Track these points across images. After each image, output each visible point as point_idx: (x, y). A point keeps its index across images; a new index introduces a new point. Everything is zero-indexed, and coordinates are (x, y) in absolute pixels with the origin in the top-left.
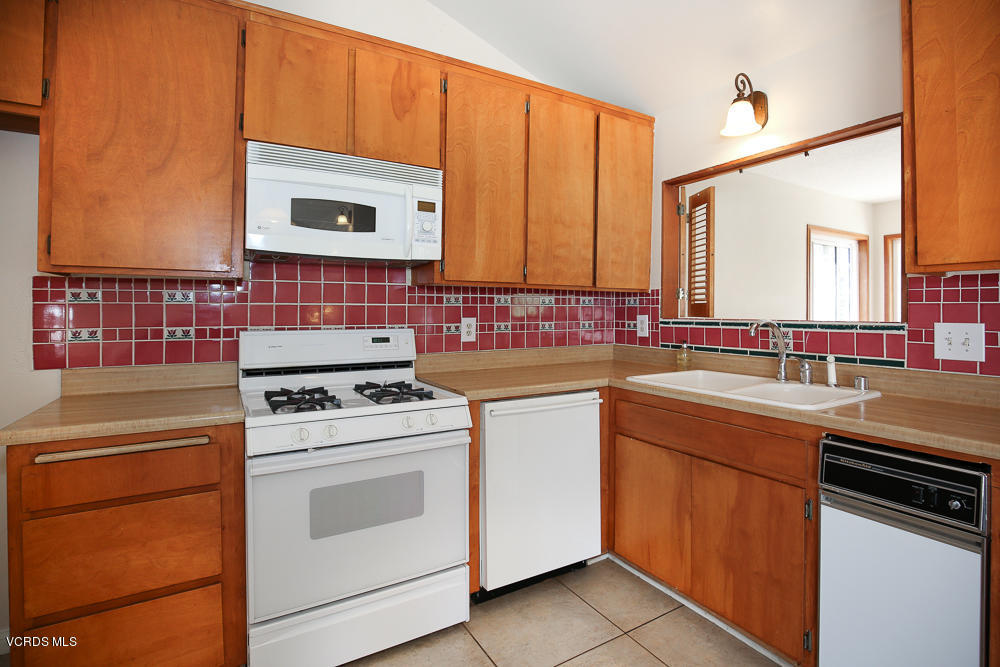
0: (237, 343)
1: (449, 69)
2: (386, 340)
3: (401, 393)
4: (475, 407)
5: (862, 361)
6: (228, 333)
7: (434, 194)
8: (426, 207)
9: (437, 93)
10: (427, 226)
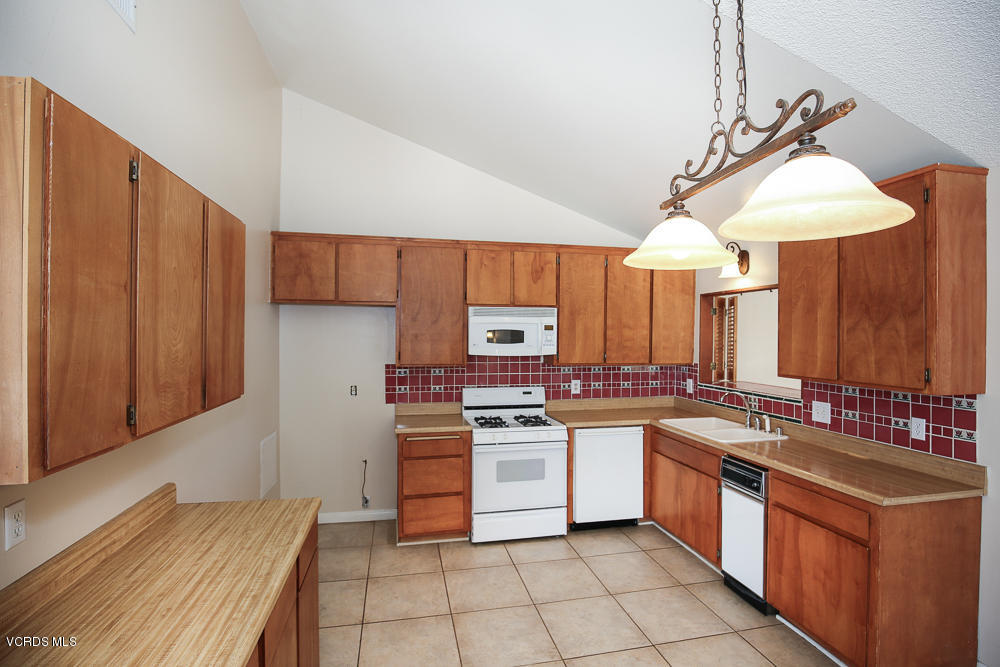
0: (461, 393)
1: (561, 250)
2: (530, 393)
3: (537, 421)
4: (570, 431)
5: (786, 419)
6: (457, 388)
7: (553, 321)
8: (549, 328)
9: (555, 266)
10: (549, 338)
